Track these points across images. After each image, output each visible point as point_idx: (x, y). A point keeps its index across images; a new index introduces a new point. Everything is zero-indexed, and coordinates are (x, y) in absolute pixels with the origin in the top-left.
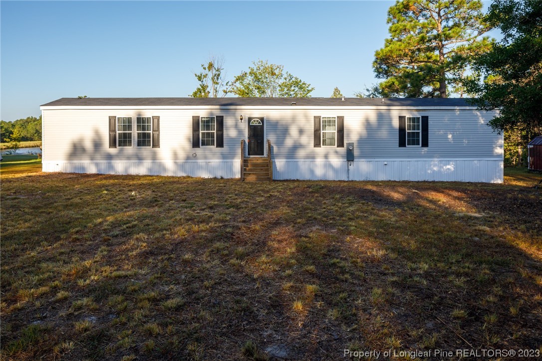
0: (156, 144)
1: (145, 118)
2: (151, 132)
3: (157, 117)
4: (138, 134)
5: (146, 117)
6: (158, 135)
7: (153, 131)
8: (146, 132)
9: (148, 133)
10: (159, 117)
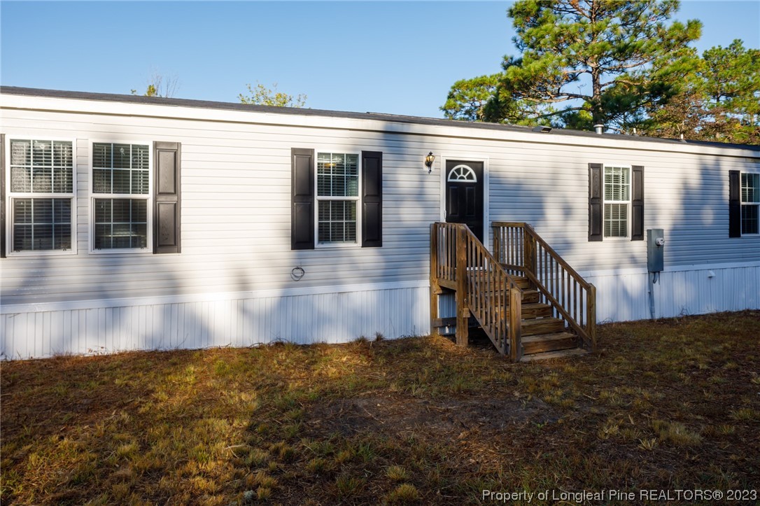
0: (168, 240)
1: (126, 147)
2: (149, 197)
3: (172, 144)
4: (98, 202)
5: (131, 142)
6: (176, 208)
7: (158, 194)
8: (131, 196)
9: (134, 201)
10: (179, 144)
